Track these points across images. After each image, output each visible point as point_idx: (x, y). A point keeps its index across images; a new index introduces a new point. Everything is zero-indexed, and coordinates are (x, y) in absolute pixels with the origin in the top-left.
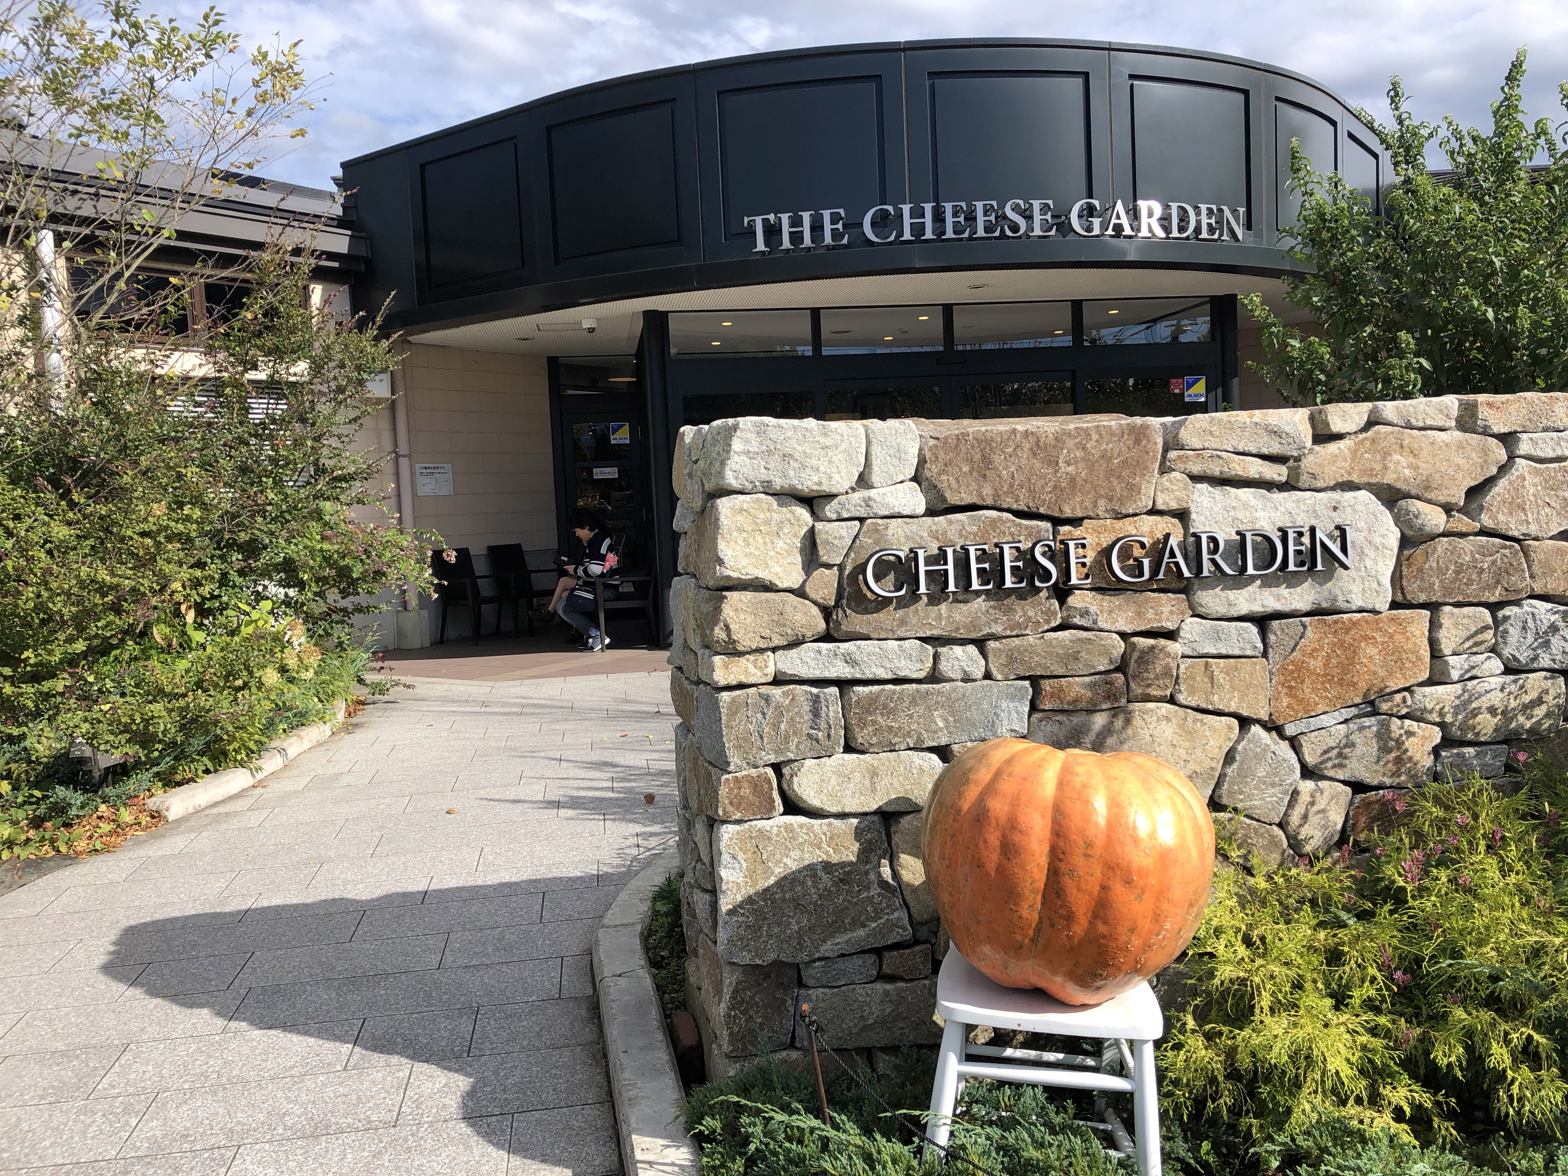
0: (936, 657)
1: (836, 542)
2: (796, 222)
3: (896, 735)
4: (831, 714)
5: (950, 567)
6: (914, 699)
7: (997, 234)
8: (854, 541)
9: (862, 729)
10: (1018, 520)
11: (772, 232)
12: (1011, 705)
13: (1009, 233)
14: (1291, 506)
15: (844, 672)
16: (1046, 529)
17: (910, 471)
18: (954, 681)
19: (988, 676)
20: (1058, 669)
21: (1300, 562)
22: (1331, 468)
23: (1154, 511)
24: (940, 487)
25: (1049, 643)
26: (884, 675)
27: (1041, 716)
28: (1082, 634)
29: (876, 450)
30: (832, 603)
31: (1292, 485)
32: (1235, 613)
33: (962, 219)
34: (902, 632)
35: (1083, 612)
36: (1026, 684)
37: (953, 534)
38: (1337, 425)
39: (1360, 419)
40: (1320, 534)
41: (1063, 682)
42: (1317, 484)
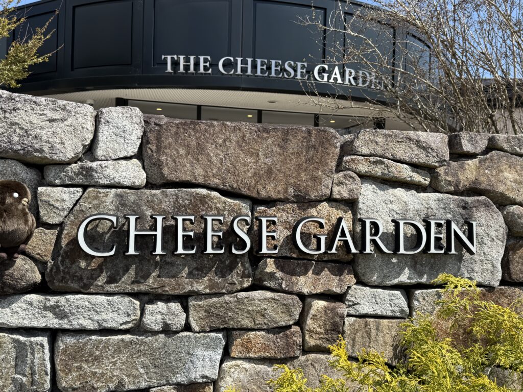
0: (142, 311)
1: (57, 205)
2: (187, 60)
3: (98, 381)
4: (37, 361)
5: (159, 233)
6: (119, 348)
7: (281, 76)
8: (75, 205)
9: (67, 374)
10: (223, 198)
11: (175, 64)
12: (206, 353)
14: (433, 204)
15: (53, 322)
16: (245, 207)
17: (133, 149)
18: (155, 333)
19: (187, 327)
20: (247, 323)
21: (438, 246)
22: (462, 178)
23: (330, 200)
24: (159, 165)
25: (240, 301)
26: (90, 326)
27: (234, 362)
28: (269, 294)
29: (103, 128)
30: (49, 258)
31: (433, 188)
32: (388, 283)
33: (265, 67)
34: (111, 288)
35: (272, 276)
36: (220, 335)
37: (167, 205)
38: (467, 147)
39: (483, 144)
40: (454, 226)
41: (251, 334)
42: (452, 188)
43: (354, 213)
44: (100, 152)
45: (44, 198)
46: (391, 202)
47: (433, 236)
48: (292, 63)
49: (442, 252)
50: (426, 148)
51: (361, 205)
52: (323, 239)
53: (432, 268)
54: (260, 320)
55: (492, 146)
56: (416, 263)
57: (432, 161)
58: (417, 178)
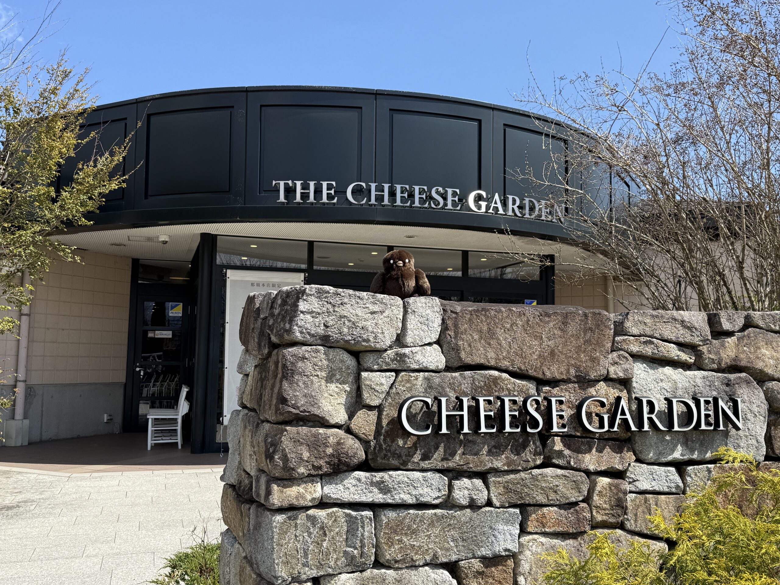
0: (450, 487)
1: (377, 388)
2: (305, 187)
3: (416, 554)
4: (366, 534)
5: (465, 413)
6: (432, 522)
8: (391, 388)
9: (390, 547)
10: (513, 380)
11: (290, 191)
12: (506, 528)
13: (433, 206)
14: (699, 382)
15: (378, 497)
16: (531, 387)
17: (435, 336)
18: (462, 507)
19: (489, 503)
20: (542, 499)
21: (708, 424)
22: (724, 356)
23: (607, 379)
24: (457, 349)
25: (534, 478)
26: (410, 500)
27: (531, 537)
28: (559, 472)
29: (410, 317)
30: (371, 438)
31: (698, 366)
32: (664, 460)
33: (406, 195)
34: (425, 464)
35: (560, 454)
36: (517, 511)
37: (466, 387)
38: (726, 326)
39: (741, 322)
40: (721, 403)
41: (545, 510)
42: (715, 366)
43: (629, 392)
44: (409, 340)
45: (368, 383)
46: (662, 380)
47: (703, 413)
48: (440, 189)
49: (712, 428)
50: (690, 328)
51: (634, 384)
52: (606, 417)
53: (702, 445)
54: (552, 496)
55: (748, 324)
56: (687, 440)
57: (696, 340)
58: (684, 357)
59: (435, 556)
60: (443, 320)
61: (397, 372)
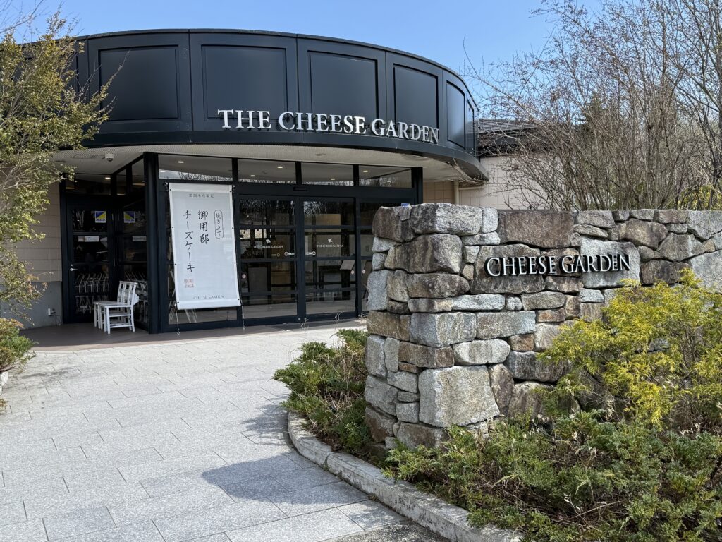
0: (506, 301)
1: (472, 254)
2: (245, 115)
3: (493, 333)
4: (473, 324)
5: (513, 265)
6: (499, 318)
7: (341, 131)
8: (478, 254)
9: (482, 330)
10: (530, 248)
11: (233, 118)
12: (529, 320)
13: (346, 131)
14: (610, 247)
15: (476, 307)
16: (537, 251)
17: (495, 228)
18: (512, 311)
19: (522, 309)
20: (544, 306)
21: (615, 268)
22: (621, 233)
23: (571, 247)
24: (506, 234)
25: (542, 296)
26: (491, 308)
27: (540, 324)
28: (553, 293)
29: (485, 217)
30: (472, 278)
31: (609, 240)
32: (595, 286)
33: (325, 122)
34: (496, 291)
35: (551, 284)
36: (534, 312)
37: (510, 253)
38: (622, 218)
39: (628, 215)
40: (621, 257)
41: (546, 311)
42: (617, 239)
43: (581, 253)
44: (484, 230)
45: (468, 252)
46: (594, 246)
47: (613, 262)
48: (351, 117)
49: (617, 270)
50: (606, 219)
51: (582, 249)
52: (572, 265)
53: (611, 279)
54: (549, 305)
55: (631, 217)
56: (605, 276)
57: (609, 225)
58: (604, 234)
59: (501, 334)
60: (499, 219)
61: (480, 245)
